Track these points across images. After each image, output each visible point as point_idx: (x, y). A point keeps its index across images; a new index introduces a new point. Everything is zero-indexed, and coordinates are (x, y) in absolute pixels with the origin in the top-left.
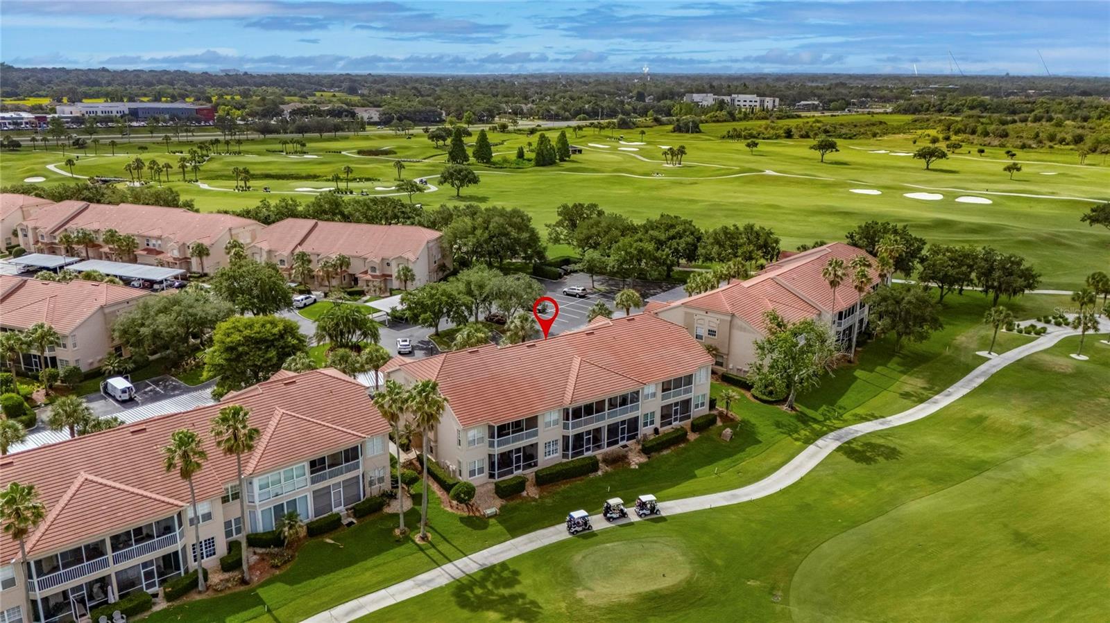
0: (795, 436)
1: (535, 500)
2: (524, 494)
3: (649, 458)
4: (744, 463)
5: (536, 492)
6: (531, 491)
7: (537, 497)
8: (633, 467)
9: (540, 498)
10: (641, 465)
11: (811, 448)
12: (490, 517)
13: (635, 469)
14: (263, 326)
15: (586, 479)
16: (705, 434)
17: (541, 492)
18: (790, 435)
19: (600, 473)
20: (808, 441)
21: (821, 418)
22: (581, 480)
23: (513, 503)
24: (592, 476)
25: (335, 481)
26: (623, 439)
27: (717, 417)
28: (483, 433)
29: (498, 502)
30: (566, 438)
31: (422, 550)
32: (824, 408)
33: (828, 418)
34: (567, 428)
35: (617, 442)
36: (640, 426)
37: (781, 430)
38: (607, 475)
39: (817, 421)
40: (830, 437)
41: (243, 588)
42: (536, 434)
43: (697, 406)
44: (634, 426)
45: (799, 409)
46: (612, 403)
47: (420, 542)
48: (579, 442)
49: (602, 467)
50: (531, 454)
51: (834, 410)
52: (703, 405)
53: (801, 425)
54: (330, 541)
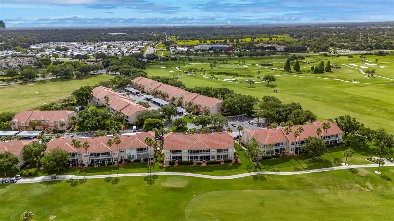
1: (175, 167)
2: (174, 165)
3: (207, 165)
4: (227, 172)
6: (176, 165)
10: (203, 166)
11: (249, 173)
13: (201, 167)
14: (152, 121)
15: (189, 166)
16: (226, 164)
17: (178, 166)
19: (193, 165)
20: (249, 172)
21: (262, 168)
23: (171, 166)
24: (191, 165)
25: (142, 153)
26: (204, 160)
27: (234, 161)
28: (169, 151)
29: (168, 165)
30: (189, 156)
31: (148, 169)
32: (267, 166)
33: (264, 168)
34: (189, 154)
35: (203, 160)
36: (210, 158)
37: (247, 168)
38: (194, 166)
39: (260, 168)
40: (257, 172)
41: (118, 167)
42: (181, 154)
43: (230, 157)
44: (207, 158)
45: (259, 164)
46: (201, 151)
47: (149, 168)
48: (192, 158)
49: (195, 164)
50: (180, 158)
51: (269, 167)
52: (232, 157)
53: (254, 168)
54: (136, 164)
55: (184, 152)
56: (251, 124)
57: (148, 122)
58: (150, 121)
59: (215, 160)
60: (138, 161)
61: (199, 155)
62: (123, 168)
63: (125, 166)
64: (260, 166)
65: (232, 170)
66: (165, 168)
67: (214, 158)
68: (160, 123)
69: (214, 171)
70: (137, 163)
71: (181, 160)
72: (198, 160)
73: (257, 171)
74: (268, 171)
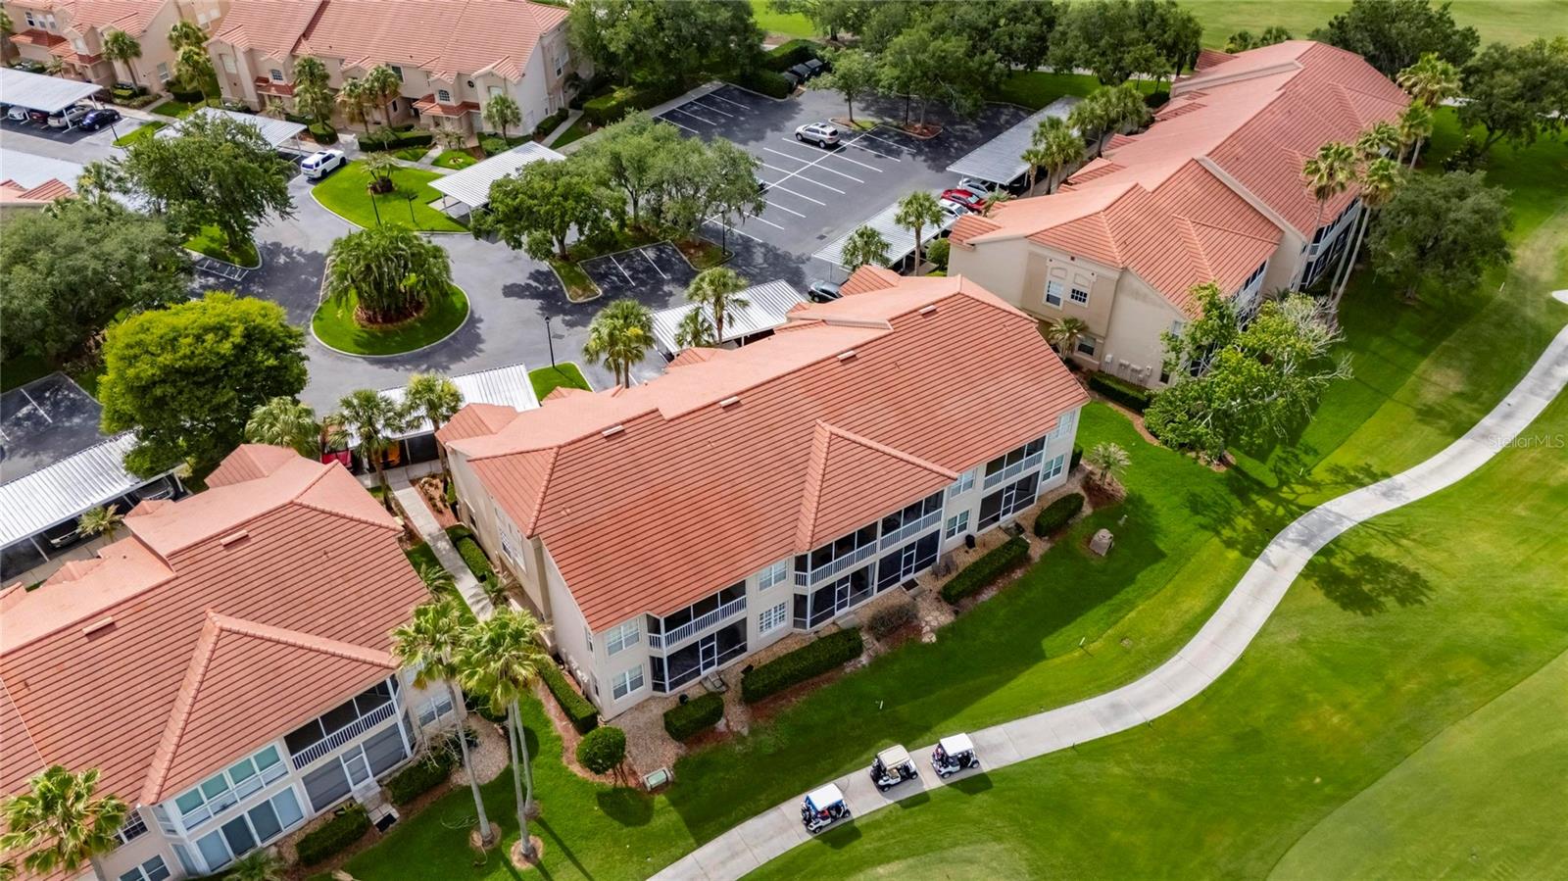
0: (1227, 533)
1: (741, 739)
2: (721, 725)
3: (956, 613)
4: (1132, 614)
5: (743, 718)
6: (735, 719)
7: (745, 732)
8: (926, 640)
9: (752, 732)
10: (941, 633)
11: (1258, 567)
12: (657, 791)
13: (930, 645)
15: (838, 676)
16: (1061, 541)
17: (754, 718)
18: (1218, 533)
19: (864, 659)
20: (1252, 549)
21: (1271, 481)
22: (829, 680)
23: (697, 750)
24: (849, 668)
25: (350, 750)
26: (907, 572)
28: (640, 632)
29: (671, 751)
30: (800, 598)
32: (1277, 453)
33: (1283, 481)
34: (801, 583)
35: (896, 581)
36: (941, 542)
39: (1266, 490)
40: (1293, 534)
42: (742, 607)
44: (928, 547)
45: (1234, 460)
46: (891, 523)
47: (523, 865)
48: (824, 600)
49: (872, 644)
50: (733, 636)
51: (1295, 456)
52: (1057, 471)
54: (342, 875)
55: (765, 584)
59: (969, 542)
61: (875, 557)
64: (1247, 470)
65: (1144, 581)
66: (661, 800)
67: (963, 527)
70: (345, 859)
71: (736, 652)
72: (867, 594)
73: (1281, 522)
74: (1326, 492)
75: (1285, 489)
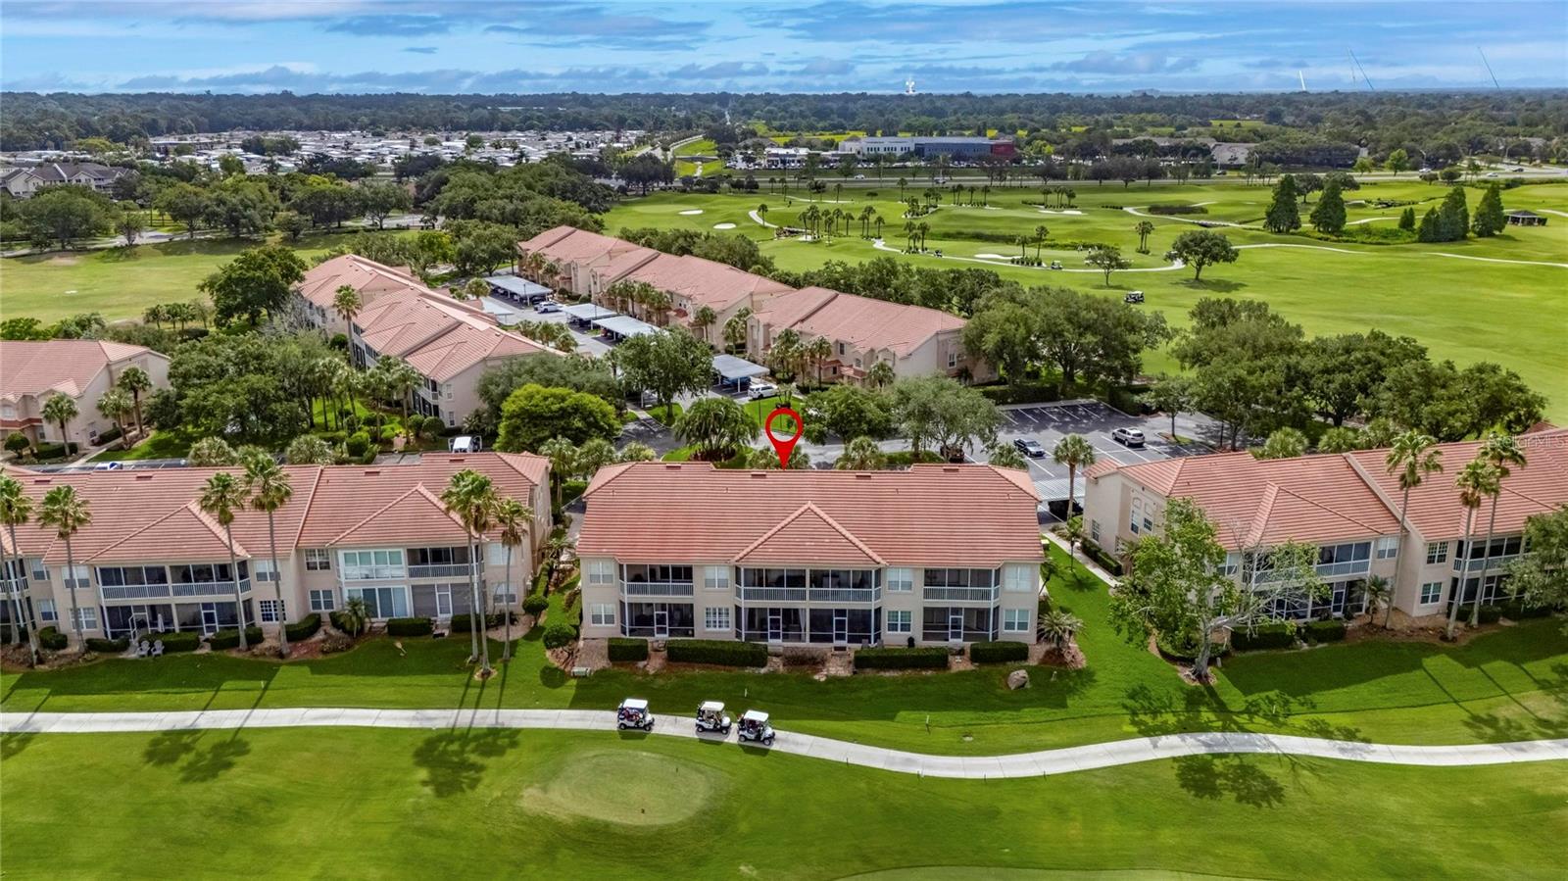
0: (1143, 717)
1: (646, 674)
2: (641, 664)
3: (855, 673)
4: (992, 726)
5: (658, 666)
6: (652, 664)
8: (816, 677)
10: (832, 680)
11: (1145, 741)
12: (575, 677)
13: (818, 682)
14: (546, 399)
15: (736, 671)
16: (986, 669)
17: (664, 668)
18: (1134, 714)
19: (763, 671)
20: (1147, 732)
21: (1237, 707)
22: (729, 671)
23: (617, 670)
24: (748, 670)
25: (443, 581)
26: (840, 637)
27: (1038, 652)
28: (611, 570)
29: (602, 663)
30: (738, 609)
31: (467, 686)
32: (1272, 694)
33: (1251, 711)
34: (738, 595)
35: (829, 639)
36: (878, 628)
37: (1130, 702)
38: (773, 676)
39: (1221, 709)
40: (1203, 737)
41: (275, 660)
42: (689, 591)
43: (1010, 626)
44: (861, 624)
45: (1213, 682)
46: (819, 578)
47: (477, 677)
48: (756, 620)
49: (776, 665)
50: (682, 618)
51: (1287, 702)
52: (1023, 626)
53: (1180, 706)
54: (399, 645)
55: (709, 583)
56: (1131, 446)
57: (524, 403)
58: (531, 397)
59: (911, 641)
60: (418, 628)
61: (806, 604)
62: (306, 669)
63: (320, 657)
64: (1219, 692)
65: (1027, 713)
66: (574, 682)
67: (906, 627)
68: (591, 413)
69: (902, 714)
70: (407, 640)
71: (687, 635)
72: (799, 638)
73: (1205, 728)
74: (1283, 729)
75: (1246, 716)
